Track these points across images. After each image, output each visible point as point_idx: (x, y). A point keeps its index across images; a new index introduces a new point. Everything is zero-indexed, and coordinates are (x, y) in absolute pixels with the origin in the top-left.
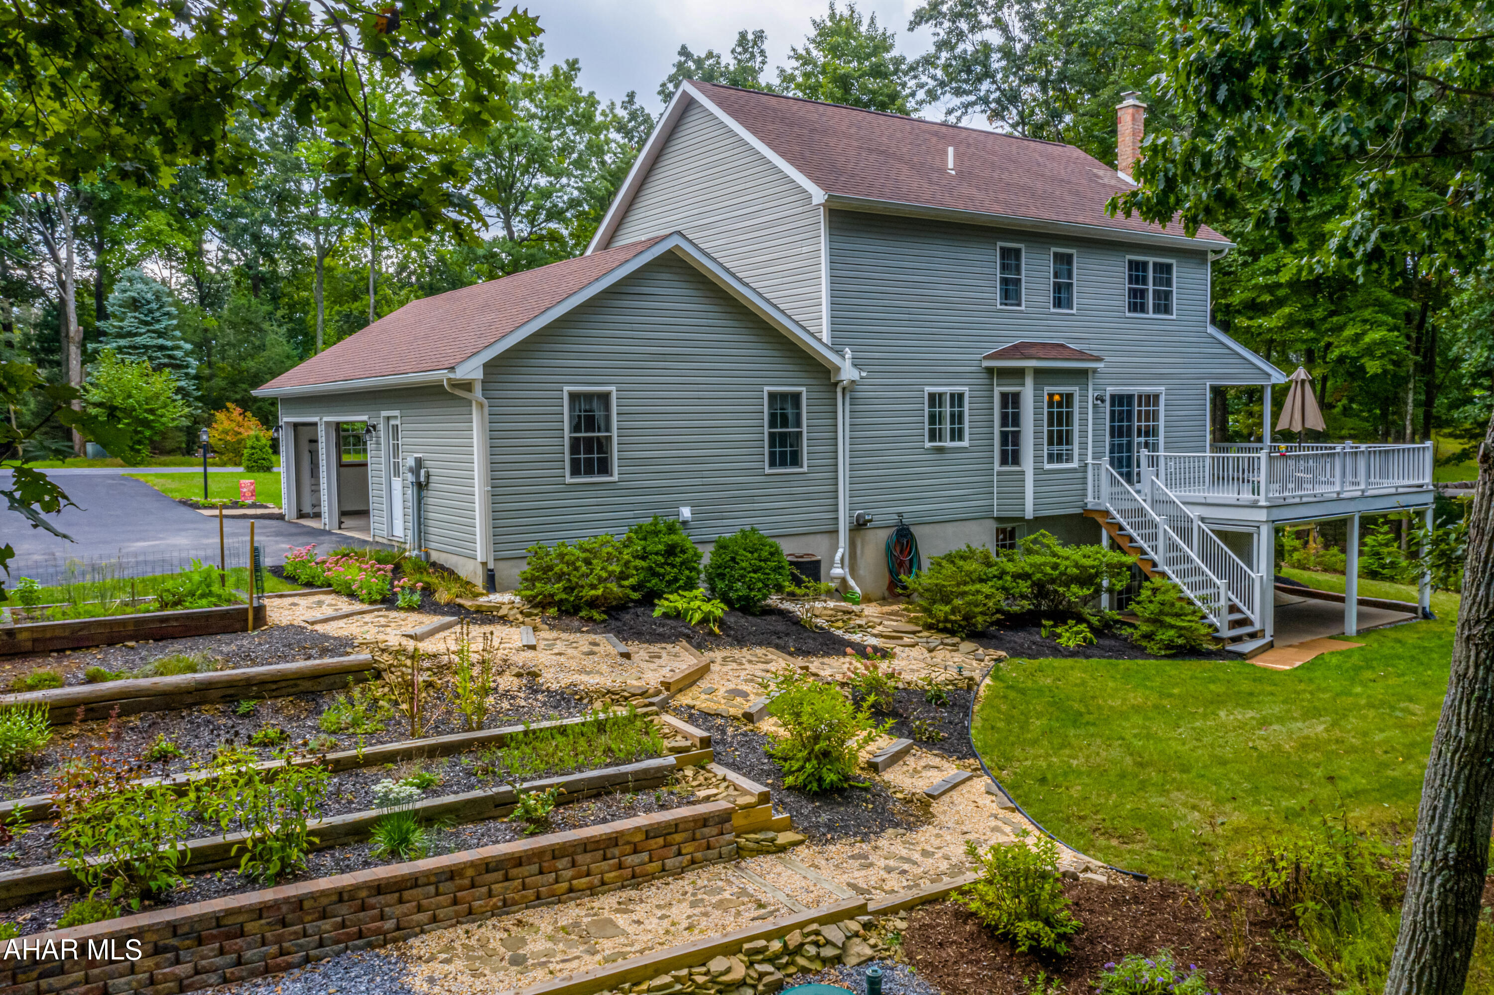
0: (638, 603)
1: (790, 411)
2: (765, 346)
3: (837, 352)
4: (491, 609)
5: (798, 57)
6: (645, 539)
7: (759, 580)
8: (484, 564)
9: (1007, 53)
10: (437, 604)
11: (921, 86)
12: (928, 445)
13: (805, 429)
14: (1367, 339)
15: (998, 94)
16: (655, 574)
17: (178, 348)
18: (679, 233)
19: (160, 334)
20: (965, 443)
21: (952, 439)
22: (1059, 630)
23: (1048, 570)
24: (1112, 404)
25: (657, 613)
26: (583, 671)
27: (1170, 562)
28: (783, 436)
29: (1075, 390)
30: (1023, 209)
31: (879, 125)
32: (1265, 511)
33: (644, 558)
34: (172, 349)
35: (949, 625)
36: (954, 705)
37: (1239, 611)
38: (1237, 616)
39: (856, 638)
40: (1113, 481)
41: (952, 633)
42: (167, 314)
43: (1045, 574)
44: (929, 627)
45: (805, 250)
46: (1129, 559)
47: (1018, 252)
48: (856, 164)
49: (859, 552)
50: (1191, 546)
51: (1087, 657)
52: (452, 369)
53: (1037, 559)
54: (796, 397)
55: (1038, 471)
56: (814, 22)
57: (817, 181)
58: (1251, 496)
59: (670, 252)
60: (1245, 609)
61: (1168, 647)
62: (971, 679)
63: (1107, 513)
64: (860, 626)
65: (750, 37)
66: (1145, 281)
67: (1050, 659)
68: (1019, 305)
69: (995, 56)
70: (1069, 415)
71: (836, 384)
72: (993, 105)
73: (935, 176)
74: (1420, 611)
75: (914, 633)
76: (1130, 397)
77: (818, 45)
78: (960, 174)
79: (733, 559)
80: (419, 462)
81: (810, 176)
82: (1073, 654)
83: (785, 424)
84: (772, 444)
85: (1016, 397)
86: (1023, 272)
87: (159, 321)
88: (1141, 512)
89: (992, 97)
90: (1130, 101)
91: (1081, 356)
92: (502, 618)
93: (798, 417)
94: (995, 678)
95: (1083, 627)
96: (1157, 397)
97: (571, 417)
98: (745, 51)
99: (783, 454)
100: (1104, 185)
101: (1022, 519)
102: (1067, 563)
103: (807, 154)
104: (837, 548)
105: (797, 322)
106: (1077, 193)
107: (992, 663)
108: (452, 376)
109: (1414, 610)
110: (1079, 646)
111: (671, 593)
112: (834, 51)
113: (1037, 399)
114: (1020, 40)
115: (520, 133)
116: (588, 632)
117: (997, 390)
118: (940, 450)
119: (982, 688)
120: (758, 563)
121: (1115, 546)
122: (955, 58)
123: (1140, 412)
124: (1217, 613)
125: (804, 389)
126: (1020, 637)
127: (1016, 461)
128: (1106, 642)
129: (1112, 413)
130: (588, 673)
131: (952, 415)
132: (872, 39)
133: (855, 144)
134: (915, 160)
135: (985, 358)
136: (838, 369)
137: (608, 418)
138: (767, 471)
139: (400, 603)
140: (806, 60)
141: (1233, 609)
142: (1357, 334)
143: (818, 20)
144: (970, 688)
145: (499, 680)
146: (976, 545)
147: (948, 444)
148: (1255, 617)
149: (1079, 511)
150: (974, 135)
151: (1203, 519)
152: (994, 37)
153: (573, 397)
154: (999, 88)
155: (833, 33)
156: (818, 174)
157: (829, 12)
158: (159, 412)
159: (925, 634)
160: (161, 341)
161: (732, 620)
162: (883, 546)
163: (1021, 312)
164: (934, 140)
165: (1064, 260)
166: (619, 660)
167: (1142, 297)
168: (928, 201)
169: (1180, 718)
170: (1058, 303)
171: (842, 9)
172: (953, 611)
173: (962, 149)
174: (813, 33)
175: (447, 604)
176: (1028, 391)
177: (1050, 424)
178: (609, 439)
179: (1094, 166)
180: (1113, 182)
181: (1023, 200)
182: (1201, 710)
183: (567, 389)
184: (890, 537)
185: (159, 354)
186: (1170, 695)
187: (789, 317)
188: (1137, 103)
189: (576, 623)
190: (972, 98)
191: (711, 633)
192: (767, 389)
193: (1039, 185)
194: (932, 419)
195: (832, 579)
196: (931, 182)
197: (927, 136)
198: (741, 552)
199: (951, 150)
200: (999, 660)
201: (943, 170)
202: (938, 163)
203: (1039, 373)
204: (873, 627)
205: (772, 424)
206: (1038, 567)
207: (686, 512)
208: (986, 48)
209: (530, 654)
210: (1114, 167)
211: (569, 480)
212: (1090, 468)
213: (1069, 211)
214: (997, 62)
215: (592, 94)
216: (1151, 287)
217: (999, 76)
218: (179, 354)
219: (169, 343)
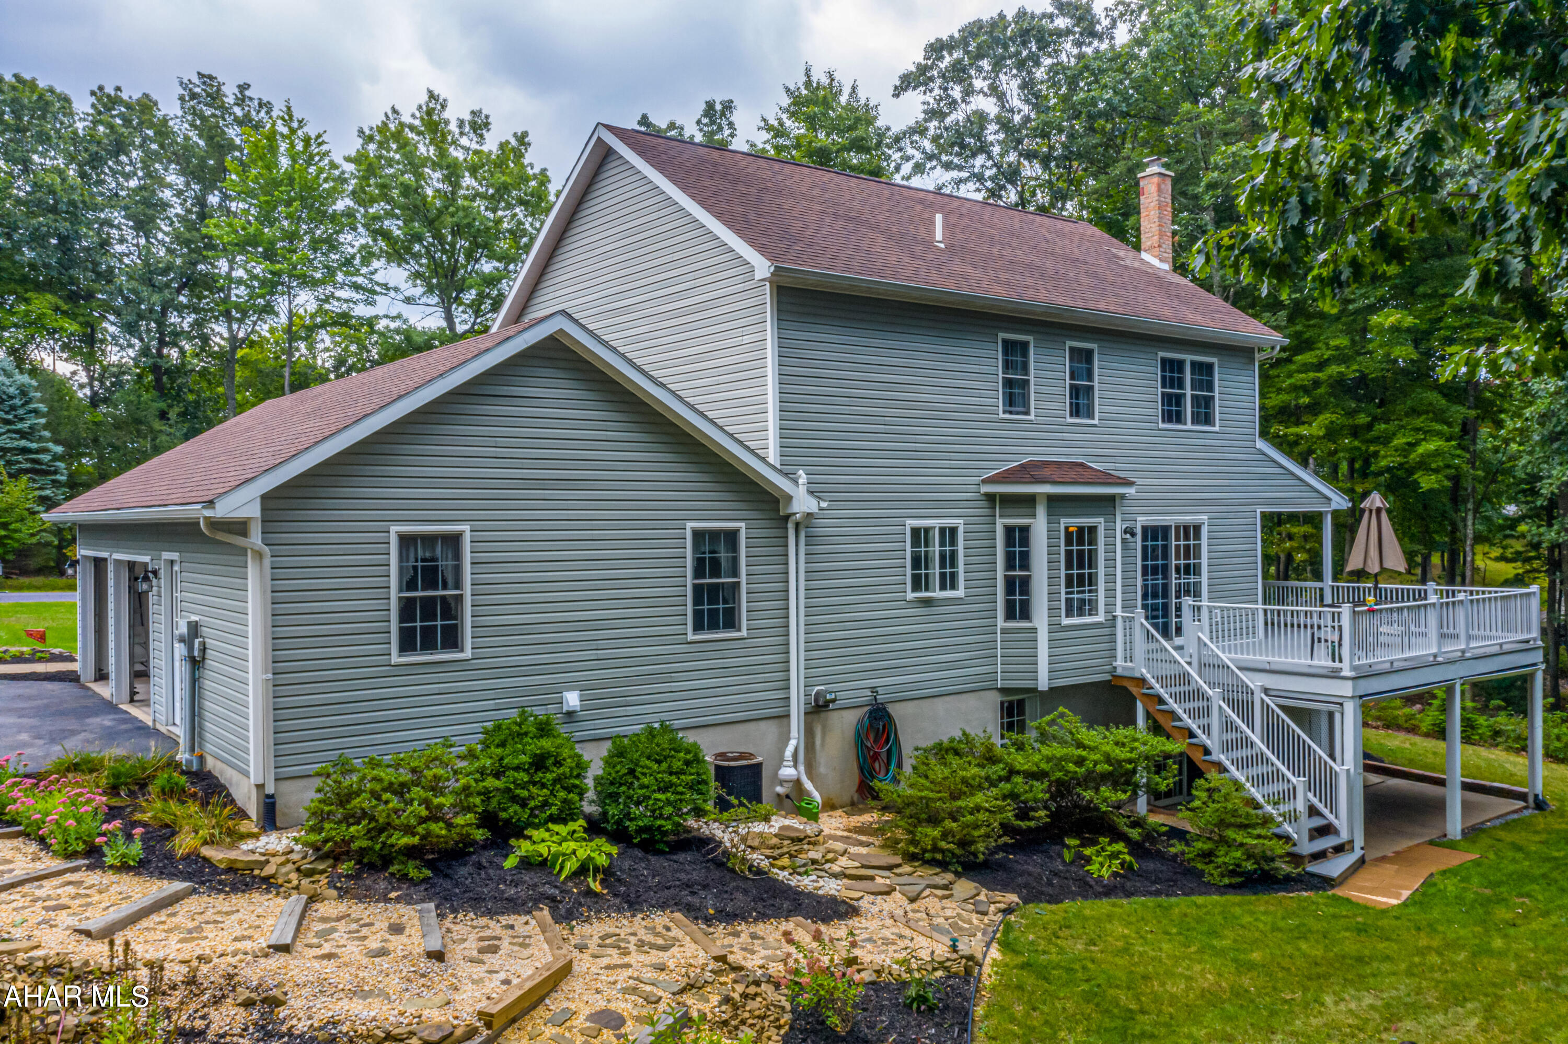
0: (487, 845)
1: (723, 555)
2: (691, 467)
3: (786, 475)
4: (251, 866)
5: (769, 128)
6: (503, 744)
7: (668, 802)
8: (260, 787)
9: (1005, 125)
10: (169, 856)
11: (908, 159)
12: (911, 596)
13: (743, 579)
14: (1420, 450)
15: (994, 170)
16: (515, 799)
17: (45, 450)
18: (563, 312)
19: (23, 435)
20: (960, 593)
21: (943, 587)
22: (1088, 852)
23: (1071, 767)
24: (1144, 539)
25: (511, 862)
26: (358, 992)
27: (1227, 747)
28: (714, 589)
29: (1099, 522)
30: (1031, 292)
31: (850, 189)
32: (1350, 683)
33: (497, 775)
34: (37, 452)
35: (939, 856)
36: (947, 1007)
37: (1320, 814)
38: (1317, 822)
39: (806, 883)
40: (1149, 637)
41: (943, 865)
42: (36, 411)
43: (1068, 772)
44: (911, 858)
45: (746, 339)
46: (1175, 747)
47: (1024, 346)
48: (817, 231)
49: (818, 742)
50: (1251, 725)
51: (1129, 894)
52: (211, 503)
53: (1057, 750)
54: (732, 537)
55: (1055, 627)
56: (787, 90)
57: (762, 249)
58: (1330, 663)
59: (551, 338)
60: (1326, 812)
61: (1233, 873)
62: (970, 958)
63: (1142, 681)
64: (814, 862)
65: (718, 107)
66: (1181, 386)
67: (1079, 902)
68: (1027, 413)
69: (993, 127)
70: (1092, 554)
71: (787, 518)
72: (989, 184)
73: (918, 249)
74: (1531, 799)
75: (890, 868)
76: (1166, 529)
77: (793, 115)
78: (951, 248)
79: (632, 772)
80: (194, 629)
81: (752, 243)
82: (1108, 891)
83: (716, 573)
84: (697, 600)
85: (1025, 531)
86: (1032, 372)
87: (22, 420)
88: (1185, 678)
89: (988, 173)
90: (1155, 169)
91: (1107, 479)
92: (266, 880)
93: (735, 561)
94: (1006, 946)
95: (1120, 846)
96: (1197, 528)
97: (401, 569)
98: (713, 122)
99: (713, 613)
100: (1126, 267)
101: (1034, 690)
102: (1096, 757)
103: (752, 216)
104: (789, 739)
105: (731, 435)
106: (1095, 275)
107: (999, 917)
108: (208, 513)
109: (1523, 797)
110: (1115, 874)
111: (537, 827)
112: (812, 122)
113: (1052, 534)
114: (1019, 111)
115: (461, 214)
116: (398, 900)
117: (1000, 523)
118: (927, 602)
119: (987, 970)
120: (667, 778)
121: (1156, 729)
122: (946, 129)
123: (1178, 547)
124: (1292, 817)
125: (742, 525)
126: (1033, 864)
127: (1025, 614)
128: (1150, 865)
129: (1144, 548)
130: (365, 995)
131: (943, 556)
132: (853, 110)
133: (818, 208)
134: (894, 229)
135: (985, 481)
136: (789, 498)
137: (458, 570)
138: (691, 637)
139: (109, 860)
140: (779, 132)
141: (1313, 811)
142: (1409, 444)
143: (792, 88)
144: (968, 972)
145: (214, 1014)
146: (975, 731)
147: (938, 594)
148: (1341, 824)
149: (1108, 677)
150: (968, 205)
151: (1266, 691)
152: (989, 106)
153: (406, 541)
154: (995, 165)
155: (808, 102)
156: (764, 241)
157: (804, 79)
158: (12, 526)
159: (907, 869)
160: (23, 443)
161: (626, 864)
162: (850, 733)
163: (1031, 422)
164: (919, 208)
165: (1083, 358)
166: (424, 964)
167: (1178, 404)
168: (908, 279)
169: (1273, 1013)
170: (1076, 411)
171: (819, 76)
172: (945, 835)
173: (953, 219)
174: (786, 101)
175: (186, 858)
176: (1040, 525)
177: (1069, 566)
178: (459, 598)
179: (1113, 246)
180: (1137, 264)
181: (1030, 281)
182: (1298, 995)
183: (395, 529)
184: (860, 721)
185: (20, 458)
186: (1251, 966)
187: (721, 428)
188: (1163, 171)
189: (382, 885)
190: (965, 175)
191: (589, 893)
192: (690, 525)
193: (1049, 264)
194: (916, 562)
195: (781, 782)
196: (913, 256)
197: (910, 203)
198: (644, 761)
199: (939, 218)
200: (1008, 911)
201: (929, 243)
202: (922, 233)
203: (1053, 500)
204: (832, 861)
205: (699, 572)
206: (1058, 762)
207: (572, 699)
208: (981, 118)
209: (275, 962)
210: (1137, 247)
211: (395, 658)
212: (1119, 622)
213: (1088, 295)
214: (992, 133)
215: (544, 171)
216: (1189, 392)
217: (996, 150)
218: (46, 458)
219: (34, 446)
